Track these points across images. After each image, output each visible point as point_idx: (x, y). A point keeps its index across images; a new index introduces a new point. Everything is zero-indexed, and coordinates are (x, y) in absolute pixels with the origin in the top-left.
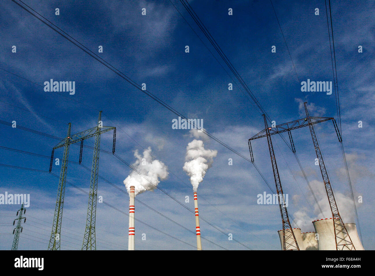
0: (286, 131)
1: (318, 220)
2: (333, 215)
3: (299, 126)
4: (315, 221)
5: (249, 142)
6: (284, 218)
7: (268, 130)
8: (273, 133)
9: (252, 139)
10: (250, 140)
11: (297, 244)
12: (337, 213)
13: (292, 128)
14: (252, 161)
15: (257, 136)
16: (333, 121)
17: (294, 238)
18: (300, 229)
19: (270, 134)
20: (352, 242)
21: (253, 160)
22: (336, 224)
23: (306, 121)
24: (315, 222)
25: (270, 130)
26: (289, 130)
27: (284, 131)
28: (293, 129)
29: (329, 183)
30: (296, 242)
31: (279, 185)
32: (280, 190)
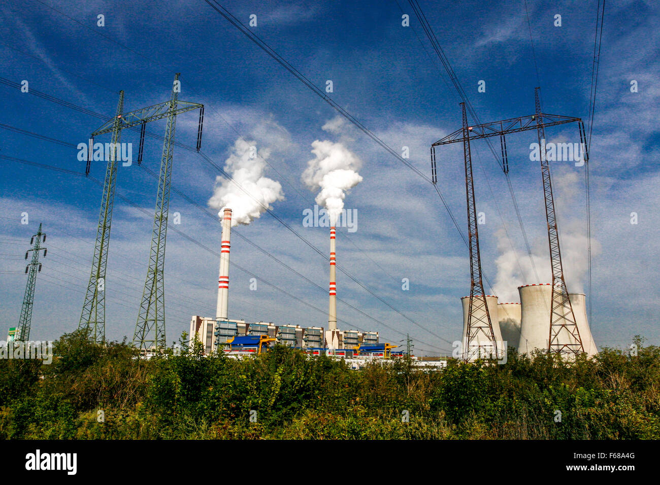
0: (497, 134)
1: (527, 286)
2: (554, 279)
3: (521, 129)
5: (433, 148)
6: (474, 278)
7: (466, 130)
8: (475, 137)
9: (439, 144)
10: (433, 145)
11: (489, 319)
12: (560, 276)
13: (508, 131)
14: (433, 182)
15: (447, 140)
16: (579, 124)
17: (485, 310)
18: (496, 297)
19: (470, 139)
20: (575, 321)
21: (435, 180)
22: (556, 293)
23: (534, 119)
24: (523, 288)
25: (471, 131)
26: (502, 134)
27: (494, 134)
28: (510, 132)
29: (555, 227)
30: (488, 316)
31: (474, 224)
32: (475, 232)
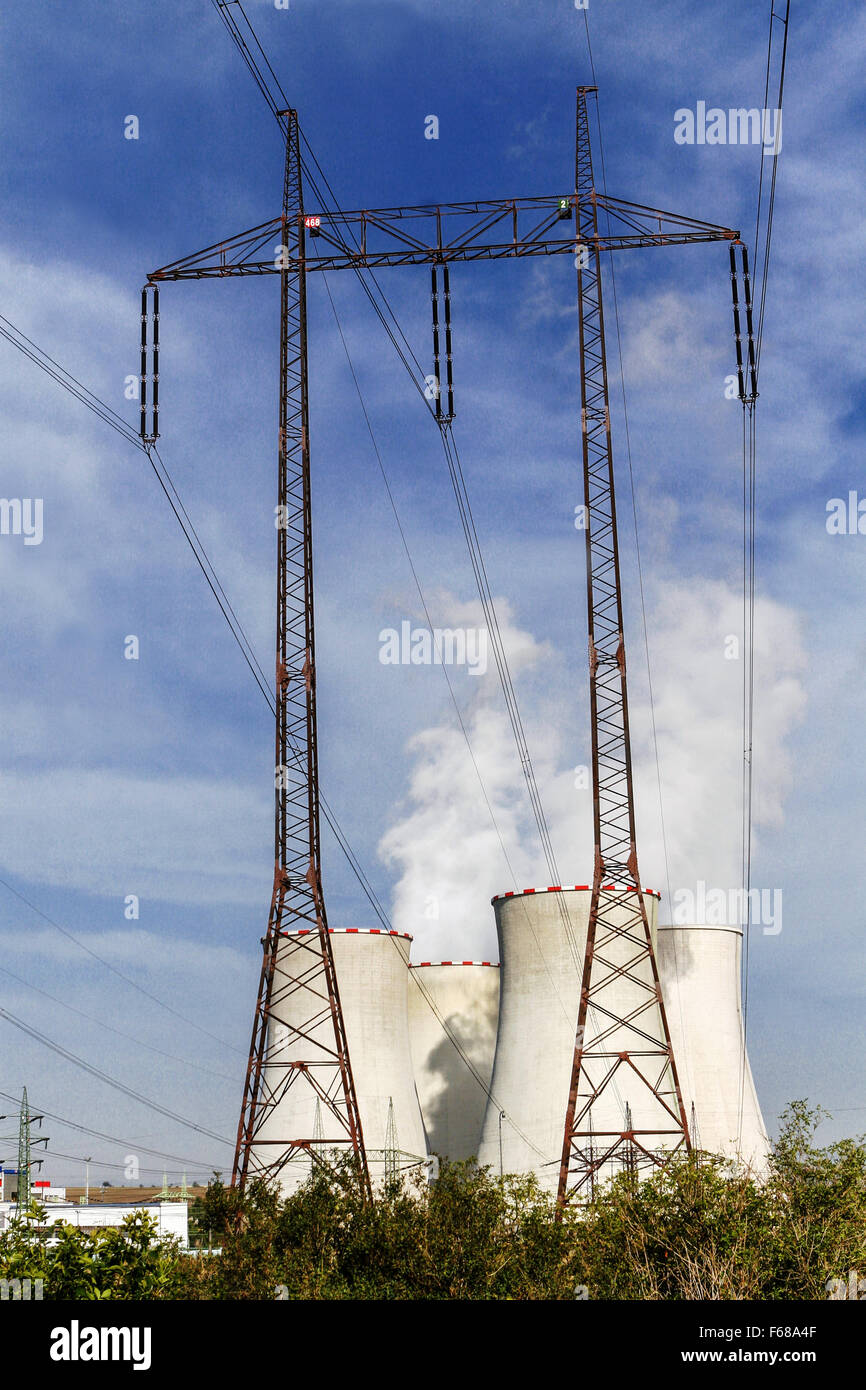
0: (418, 258)
1: (529, 892)
2: (601, 870)
3: (515, 247)
4: (510, 896)
5: (150, 292)
6: (290, 856)
7: (295, 230)
8: (330, 259)
9: (176, 276)
10: (156, 277)
11: (340, 1031)
12: (624, 858)
13: (461, 249)
14: (143, 434)
15: (215, 261)
16: (732, 251)
17: (327, 996)
18: (406, 937)
19: (308, 265)
20: (668, 1039)
21: (149, 430)
22: (606, 925)
23: (566, 215)
24: (511, 903)
25: (315, 232)
26: (441, 261)
27: (408, 258)
28: (469, 254)
29: (620, 659)
30: (337, 1017)
31: (301, 629)
32: (301, 664)
